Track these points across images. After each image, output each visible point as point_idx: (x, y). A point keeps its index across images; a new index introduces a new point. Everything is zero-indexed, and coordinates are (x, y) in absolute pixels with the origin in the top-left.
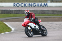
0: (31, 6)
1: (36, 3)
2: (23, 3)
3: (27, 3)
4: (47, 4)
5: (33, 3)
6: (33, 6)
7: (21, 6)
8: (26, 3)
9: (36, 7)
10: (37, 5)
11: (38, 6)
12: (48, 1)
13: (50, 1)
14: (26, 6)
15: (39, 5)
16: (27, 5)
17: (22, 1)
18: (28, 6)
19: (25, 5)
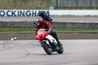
0: (24, 15)
1: (31, 11)
2: (11, 10)
3: (17, 11)
4: (48, 12)
5: (26, 11)
6: (27, 15)
7: (7, 14)
8: (15, 10)
9: (31, 16)
10: (33, 13)
11: (34, 15)
12: (50, 7)
13: (53, 8)
14: (15, 15)
15: (35, 13)
16: (16, 13)
17: (9, 7)
18: (18, 15)
19: (13, 13)
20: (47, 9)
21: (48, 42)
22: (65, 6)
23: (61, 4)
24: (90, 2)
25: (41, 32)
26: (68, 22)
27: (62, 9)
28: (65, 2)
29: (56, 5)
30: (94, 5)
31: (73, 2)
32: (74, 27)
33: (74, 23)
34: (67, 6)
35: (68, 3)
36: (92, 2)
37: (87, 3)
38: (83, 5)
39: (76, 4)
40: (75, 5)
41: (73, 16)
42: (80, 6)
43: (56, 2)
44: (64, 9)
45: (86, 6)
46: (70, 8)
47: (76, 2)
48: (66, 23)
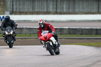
20: (2, 14)
22: (21, 11)
23: (17, 9)
24: (47, 6)
26: (24, 27)
27: (17, 14)
28: (21, 7)
29: (11, 10)
30: (51, 10)
31: (30, 7)
32: (31, 33)
33: (30, 28)
34: (23, 11)
35: (24, 8)
36: (49, 7)
37: (44, 8)
38: (40, 10)
39: (33, 9)
40: (31, 10)
41: (29, 21)
42: (37, 10)
43: (12, 7)
44: (20, 14)
45: (42, 11)
46: (26, 13)
47: (33, 6)
48: (23, 28)
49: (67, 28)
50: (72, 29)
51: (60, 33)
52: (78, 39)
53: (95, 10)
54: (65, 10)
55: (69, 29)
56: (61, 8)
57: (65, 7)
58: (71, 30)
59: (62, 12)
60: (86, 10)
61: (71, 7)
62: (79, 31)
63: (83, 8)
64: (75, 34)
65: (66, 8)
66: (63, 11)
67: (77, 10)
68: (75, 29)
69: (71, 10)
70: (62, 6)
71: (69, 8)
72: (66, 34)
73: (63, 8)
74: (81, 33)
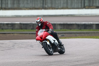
21: (48, 43)
25: (41, 33)
49: (18, 23)
50: (24, 24)
51: (12, 28)
52: (30, 33)
53: (39, 5)
54: (9, 6)
55: (21, 24)
56: (5, 4)
57: (9, 2)
58: (22, 25)
59: (6, 7)
60: (30, 5)
61: (15, 2)
62: (30, 26)
63: (27, 3)
64: (26, 29)
65: (10, 4)
66: (8, 6)
67: (21, 5)
68: (26, 24)
69: (15, 6)
70: (7, 2)
71: (14, 4)
72: (17, 29)
73: (8, 4)
74: (32, 28)
